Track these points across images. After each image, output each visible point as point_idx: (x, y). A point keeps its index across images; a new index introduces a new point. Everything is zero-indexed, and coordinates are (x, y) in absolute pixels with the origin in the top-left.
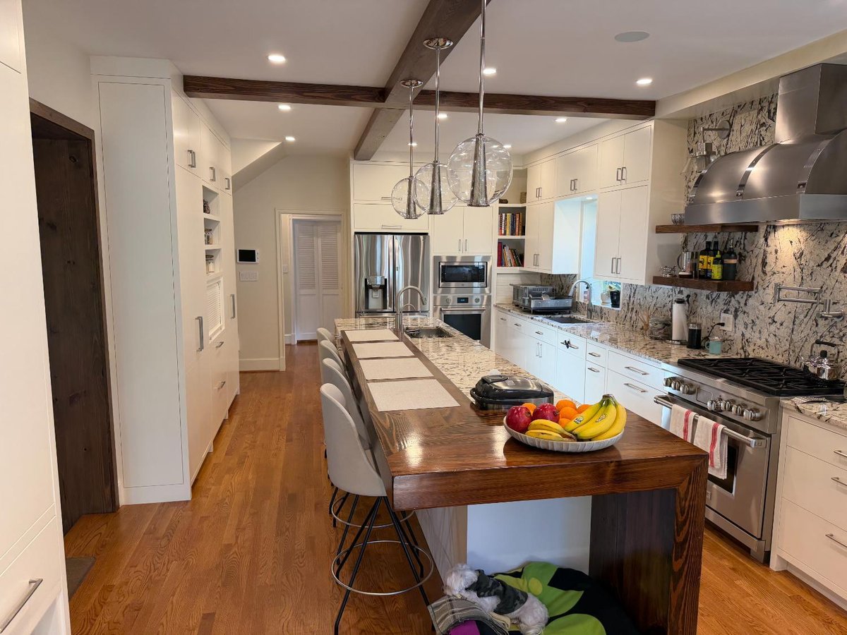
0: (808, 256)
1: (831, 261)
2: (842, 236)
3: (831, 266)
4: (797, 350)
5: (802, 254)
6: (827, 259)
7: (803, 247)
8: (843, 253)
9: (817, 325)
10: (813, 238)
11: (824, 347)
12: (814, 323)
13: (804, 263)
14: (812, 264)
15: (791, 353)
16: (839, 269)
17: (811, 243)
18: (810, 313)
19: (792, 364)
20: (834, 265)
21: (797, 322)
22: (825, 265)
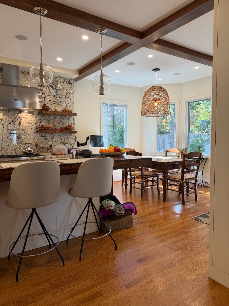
0: (5, 121)
1: (14, 122)
2: (17, 115)
3: (14, 123)
4: (5, 150)
5: (2, 120)
6: (13, 121)
7: (2, 118)
8: (18, 120)
9: (12, 141)
10: (6, 115)
11: (28, 145)
12: (11, 140)
13: (4, 123)
14: (6, 123)
15: (3, 151)
16: (17, 124)
17: (6, 117)
18: (8, 138)
19: (4, 154)
20: (15, 123)
21: (3, 141)
22: (12, 123)
